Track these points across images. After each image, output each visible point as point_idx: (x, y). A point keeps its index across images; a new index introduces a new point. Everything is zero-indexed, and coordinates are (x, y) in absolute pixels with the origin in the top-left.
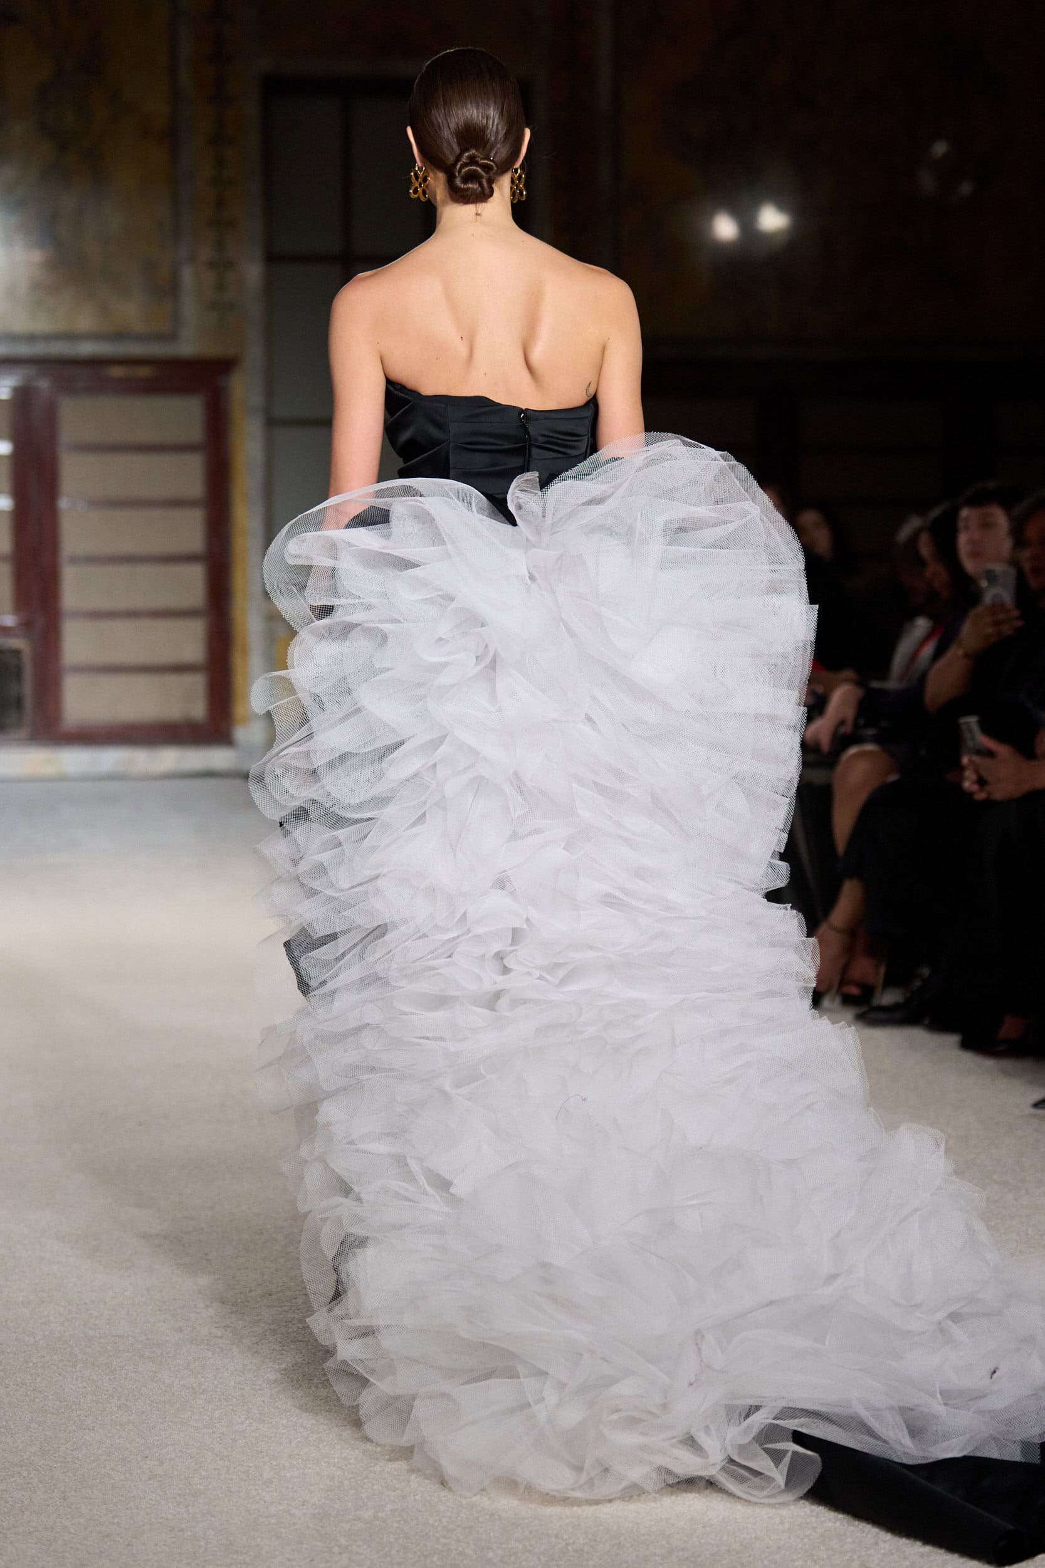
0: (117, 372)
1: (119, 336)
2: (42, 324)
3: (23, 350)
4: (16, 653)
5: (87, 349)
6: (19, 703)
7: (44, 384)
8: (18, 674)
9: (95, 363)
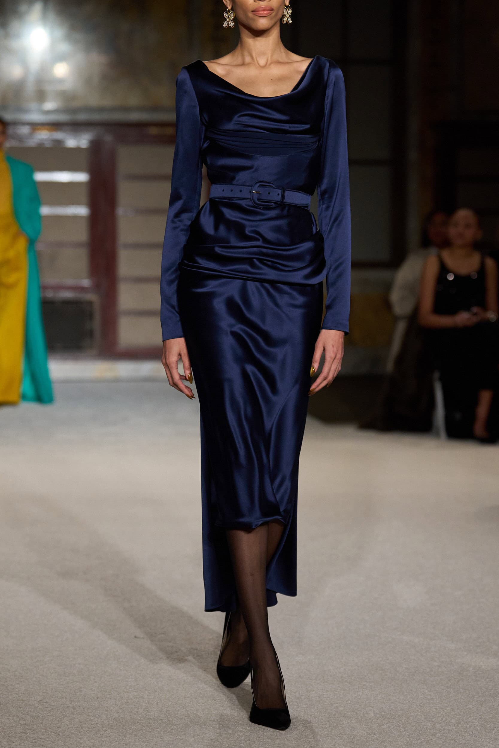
0: (154, 131)
1: (155, 109)
2: (107, 102)
3: (96, 117)
4: (90, 303)
5: (135, 117)
6: (91, 334)
7: (108, 138)
8: (91, 316)
9: (140, 125)
